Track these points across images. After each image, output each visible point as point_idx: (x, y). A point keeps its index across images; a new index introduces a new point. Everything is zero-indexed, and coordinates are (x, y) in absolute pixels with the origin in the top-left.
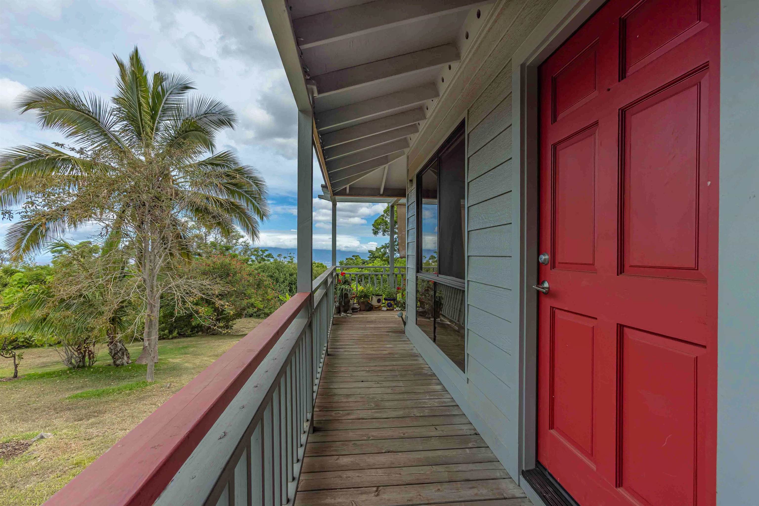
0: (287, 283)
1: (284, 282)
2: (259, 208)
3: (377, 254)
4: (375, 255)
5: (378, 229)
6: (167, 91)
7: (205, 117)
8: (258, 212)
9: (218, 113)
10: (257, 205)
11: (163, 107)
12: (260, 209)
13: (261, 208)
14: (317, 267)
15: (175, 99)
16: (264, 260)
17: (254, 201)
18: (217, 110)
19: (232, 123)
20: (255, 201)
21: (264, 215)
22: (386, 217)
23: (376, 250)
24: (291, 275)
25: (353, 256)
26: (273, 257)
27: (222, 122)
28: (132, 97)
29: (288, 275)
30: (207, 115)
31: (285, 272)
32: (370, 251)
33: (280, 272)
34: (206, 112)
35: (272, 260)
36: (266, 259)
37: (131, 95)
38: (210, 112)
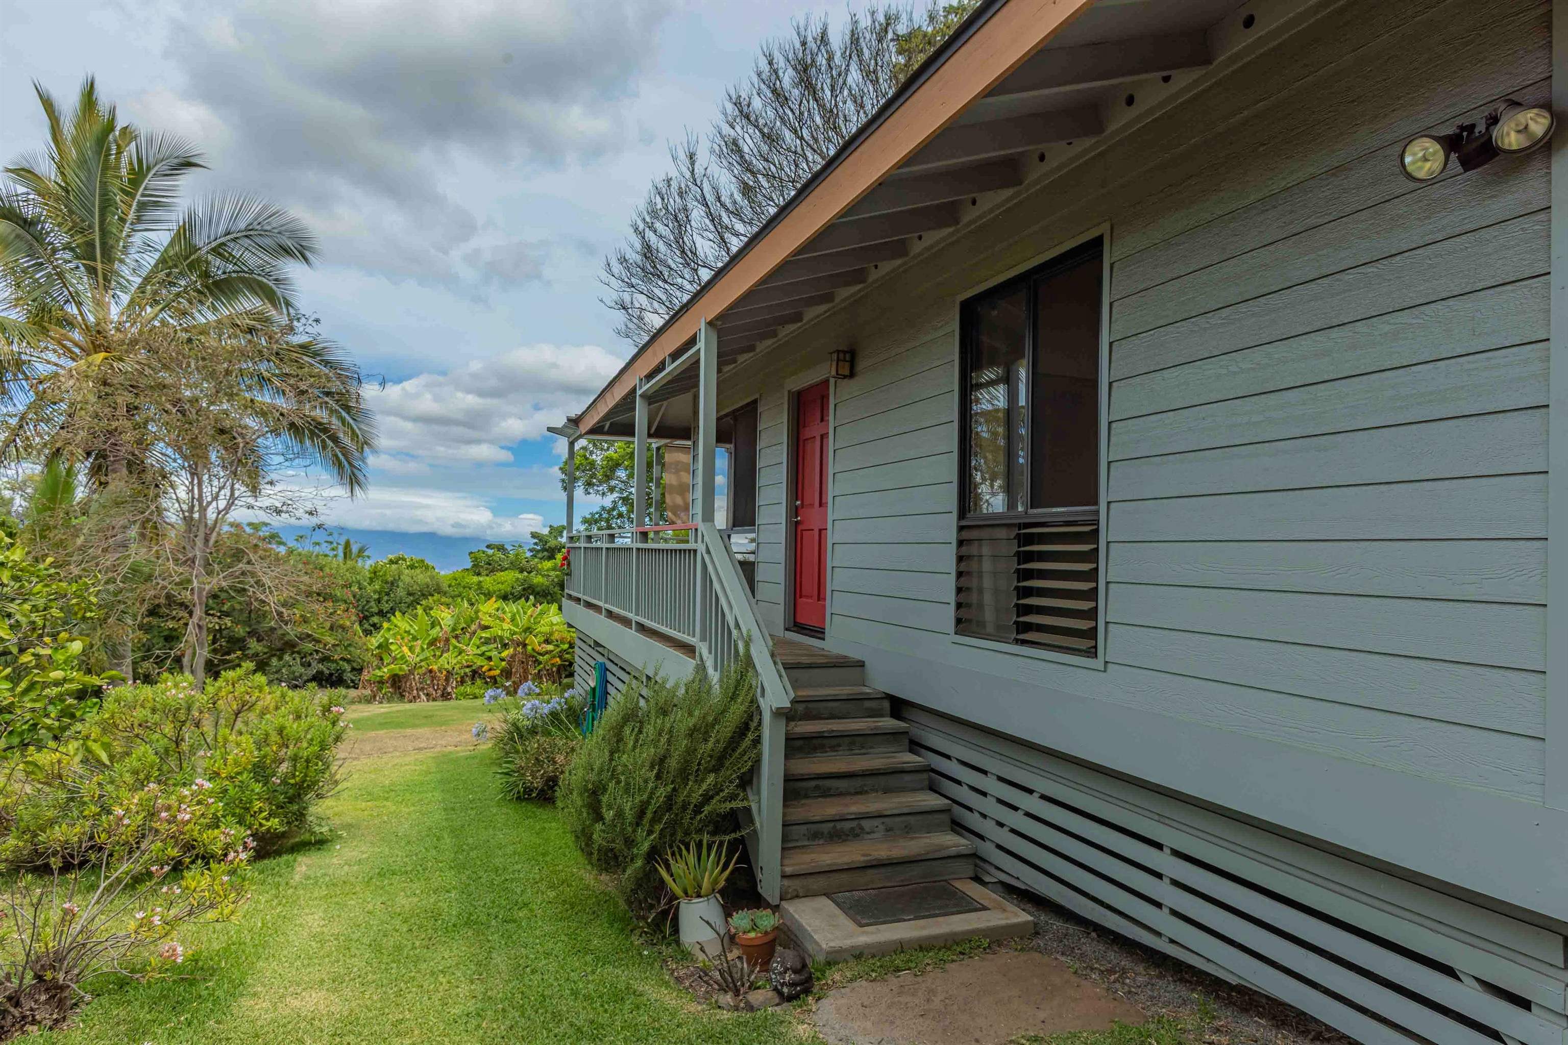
2: (355, 427)
3: (554, 542)
4: (548, 545)
5: (576, 479)
6: (149, 169)
7: (246, 236)
9: (276, 231)
10: (351, 421)
11: (139, 202)
12: (357, 431)
13: (360, 429)
14: (412, 567)
15: (162, 185)
17: (344, 414)
18: (274, 225)
19: (308, 254)
20: (348, 413)
21: (366, 443)
22: (591, 453)
23: (550, 533)
25: (488, 547)
27: (285, 250)
28: (87, 188)
30: (251, 233)
32: (534, 535)
34: (251, 227)
37: (86, 182)
38: (259, 227)
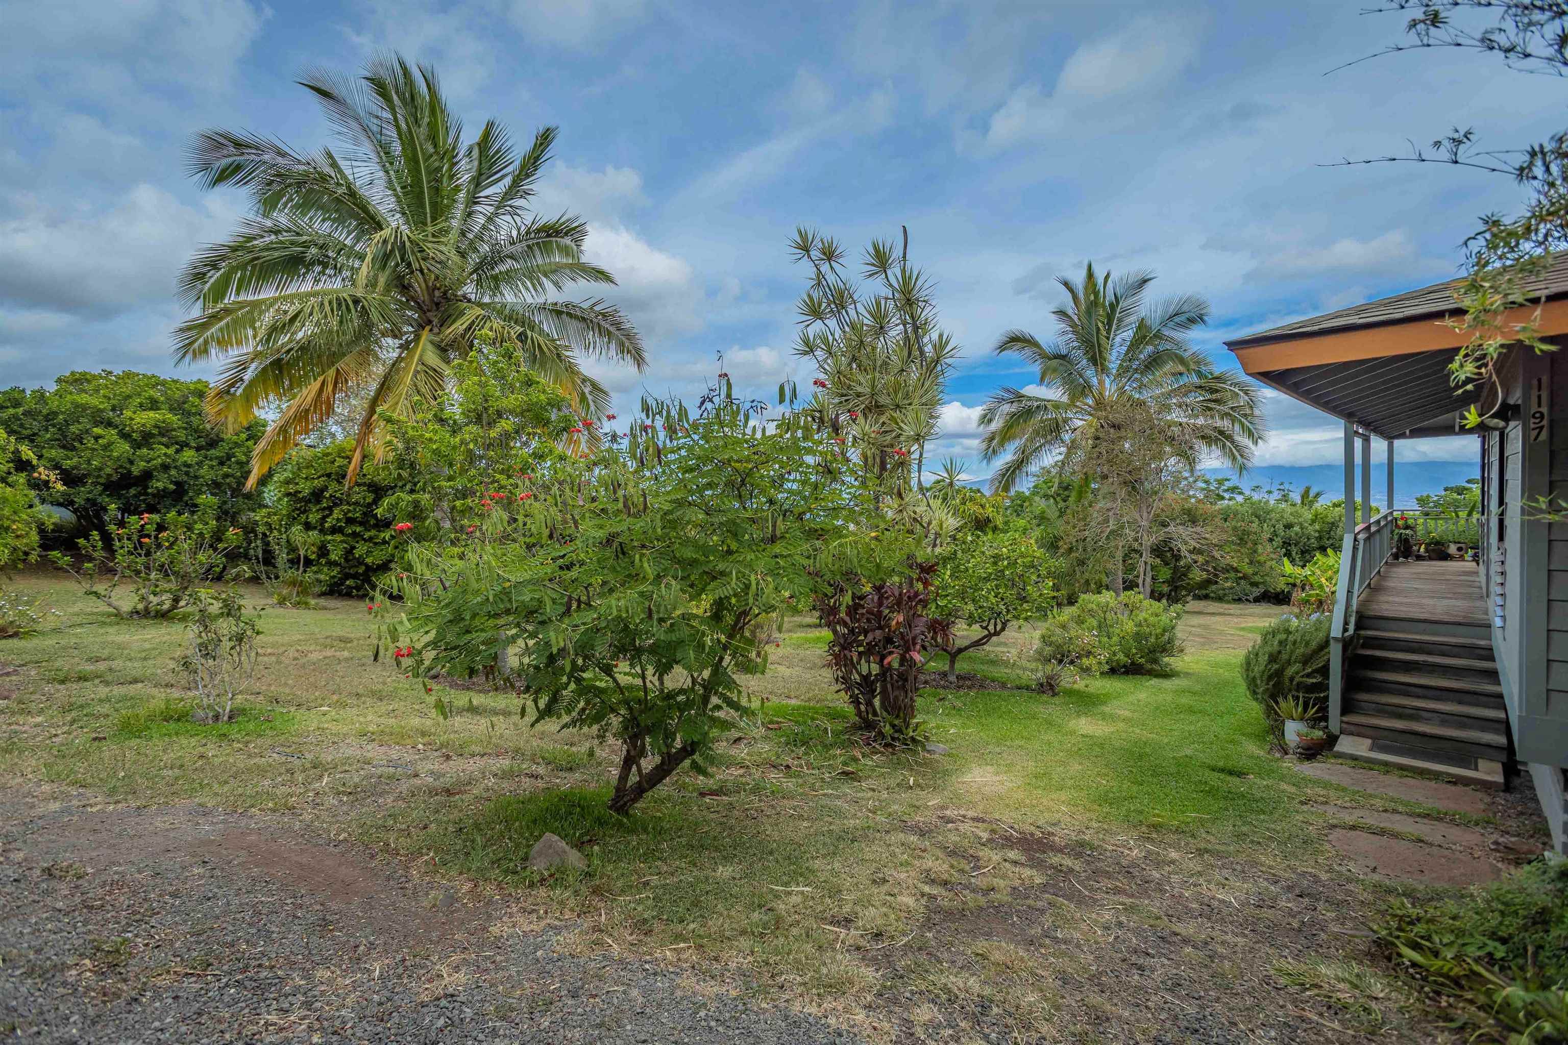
0: (1278, 541)
1: (1271, 540)
8: (1251, 434)
16: (1223, 498)
24: (1288, 526)
26: (1241, 493)
29: (1280, 526)
31: (1273, 522)
33: (1261, 521)
35: (1240, 499)
36: (1227, 495)
